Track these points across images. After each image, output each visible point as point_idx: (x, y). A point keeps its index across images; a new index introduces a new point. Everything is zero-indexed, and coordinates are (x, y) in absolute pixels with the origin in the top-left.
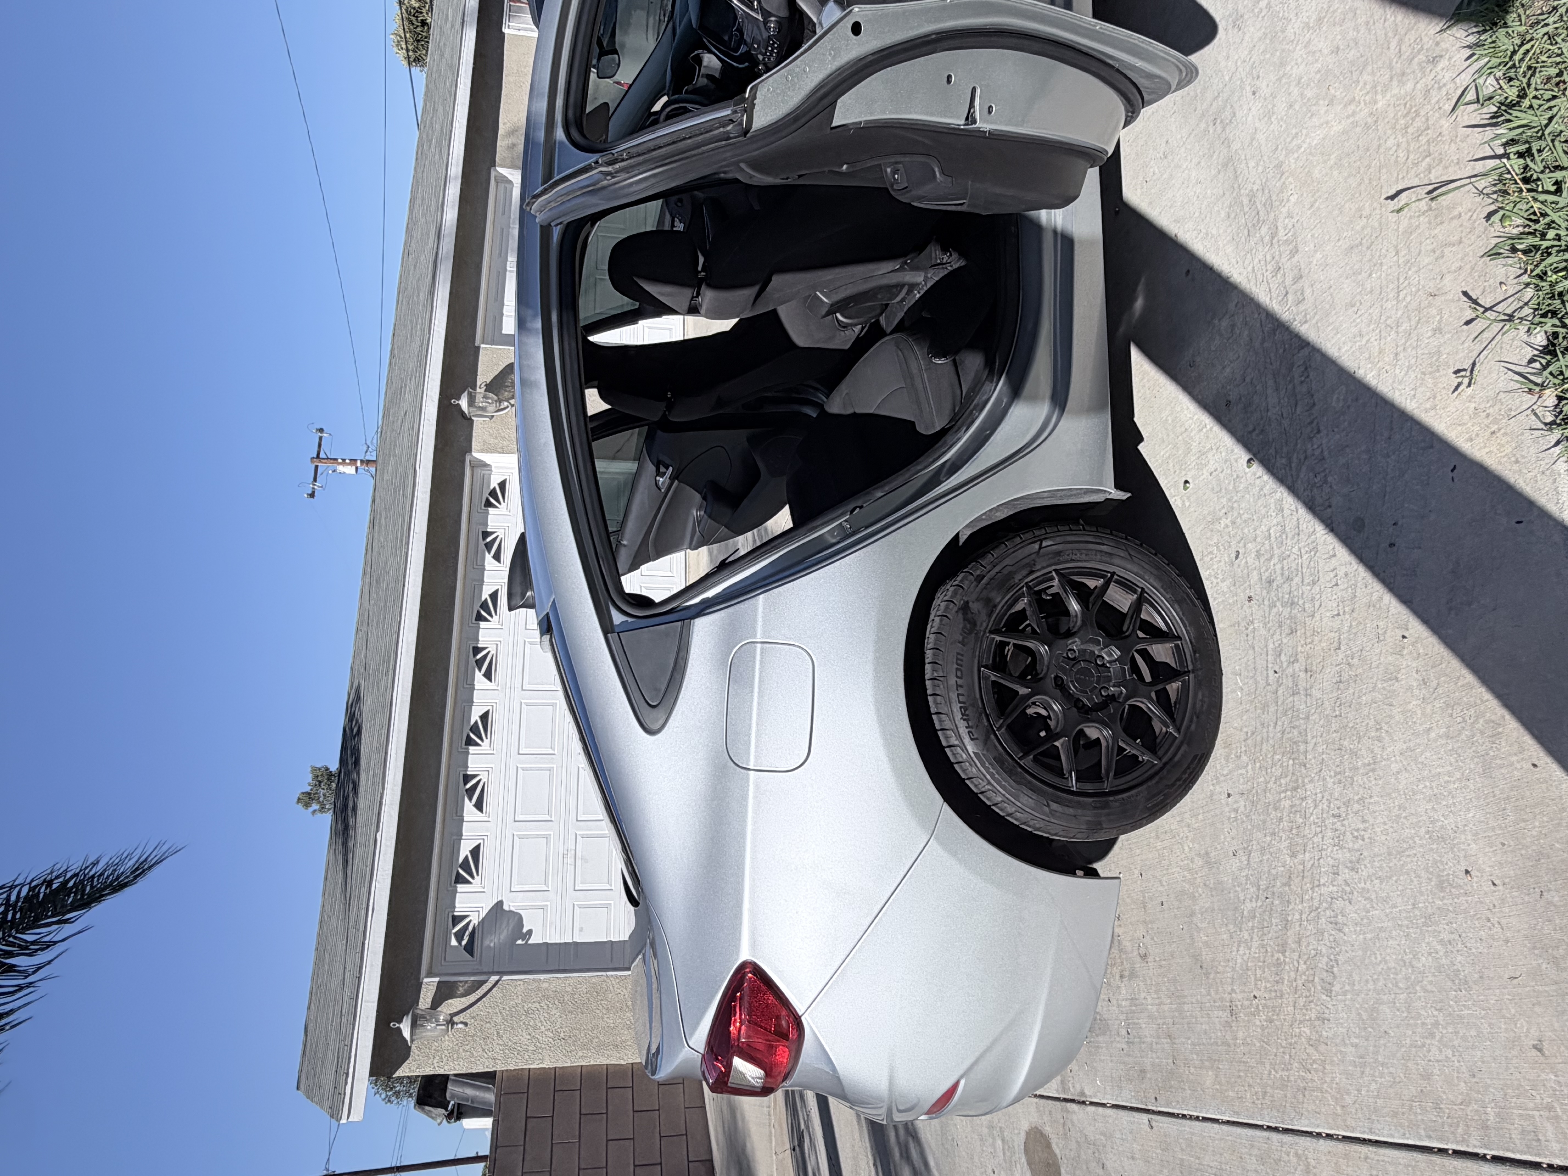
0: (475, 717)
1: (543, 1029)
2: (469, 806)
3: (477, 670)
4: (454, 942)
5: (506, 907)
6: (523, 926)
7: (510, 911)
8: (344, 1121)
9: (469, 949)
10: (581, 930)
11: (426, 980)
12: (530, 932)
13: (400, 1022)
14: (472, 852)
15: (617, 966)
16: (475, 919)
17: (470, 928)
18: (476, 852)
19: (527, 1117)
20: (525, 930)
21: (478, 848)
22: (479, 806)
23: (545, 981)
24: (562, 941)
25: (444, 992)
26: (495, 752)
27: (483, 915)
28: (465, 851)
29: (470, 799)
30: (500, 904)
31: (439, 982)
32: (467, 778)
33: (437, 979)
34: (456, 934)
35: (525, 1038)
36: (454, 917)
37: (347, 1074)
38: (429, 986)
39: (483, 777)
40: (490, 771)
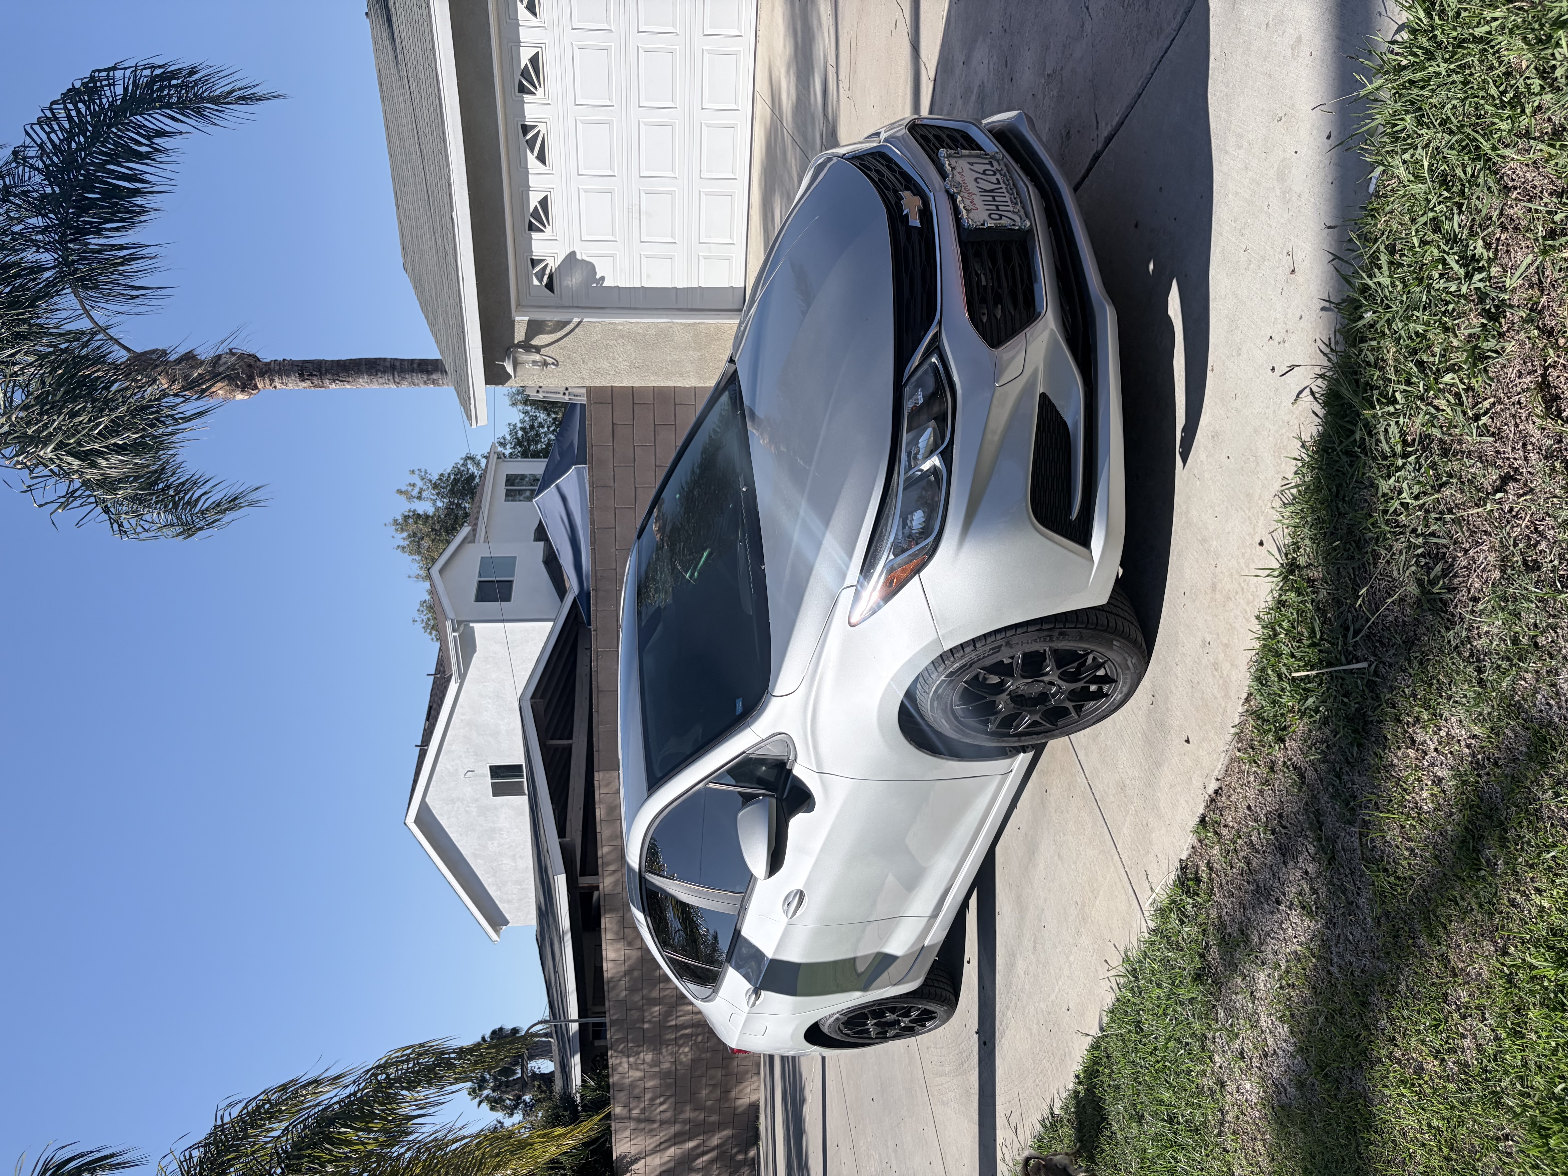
0: (524, 60)
1: (620, 359)
2: (532, 159)
3: (519, 3)
4: (536, 282)
5: (579, 257)
6: (595, 273)
7: (583, 260)
8: (474, 426)
9: (550, 286)
10: (648, 276)
11: (517, 318)
12: (603, 278)
13: (504, 361)
14: (540, 202)
15: (682, 307)
16: (553, 264)
17: (548, 272)
18: (544, 202)
19: (613, 424)
20: (598, 277)
21: (546, 198)
22: (541, 158)
23: (620, 324)
24: (632, 286)
25: (535, 328)
26: (550, 102)
27: (559, 261)
28: (534, 201)
29: (532, 151)
30: (573, 254)
31: (529, 321)
32: (525, 129)
33: (527, 318)
34: (536, 274)
35: (606, 365)
36: (532, 260)
37: (469, 398)
38: (521, 322)
39: (542, 127)
40: (548, 121)
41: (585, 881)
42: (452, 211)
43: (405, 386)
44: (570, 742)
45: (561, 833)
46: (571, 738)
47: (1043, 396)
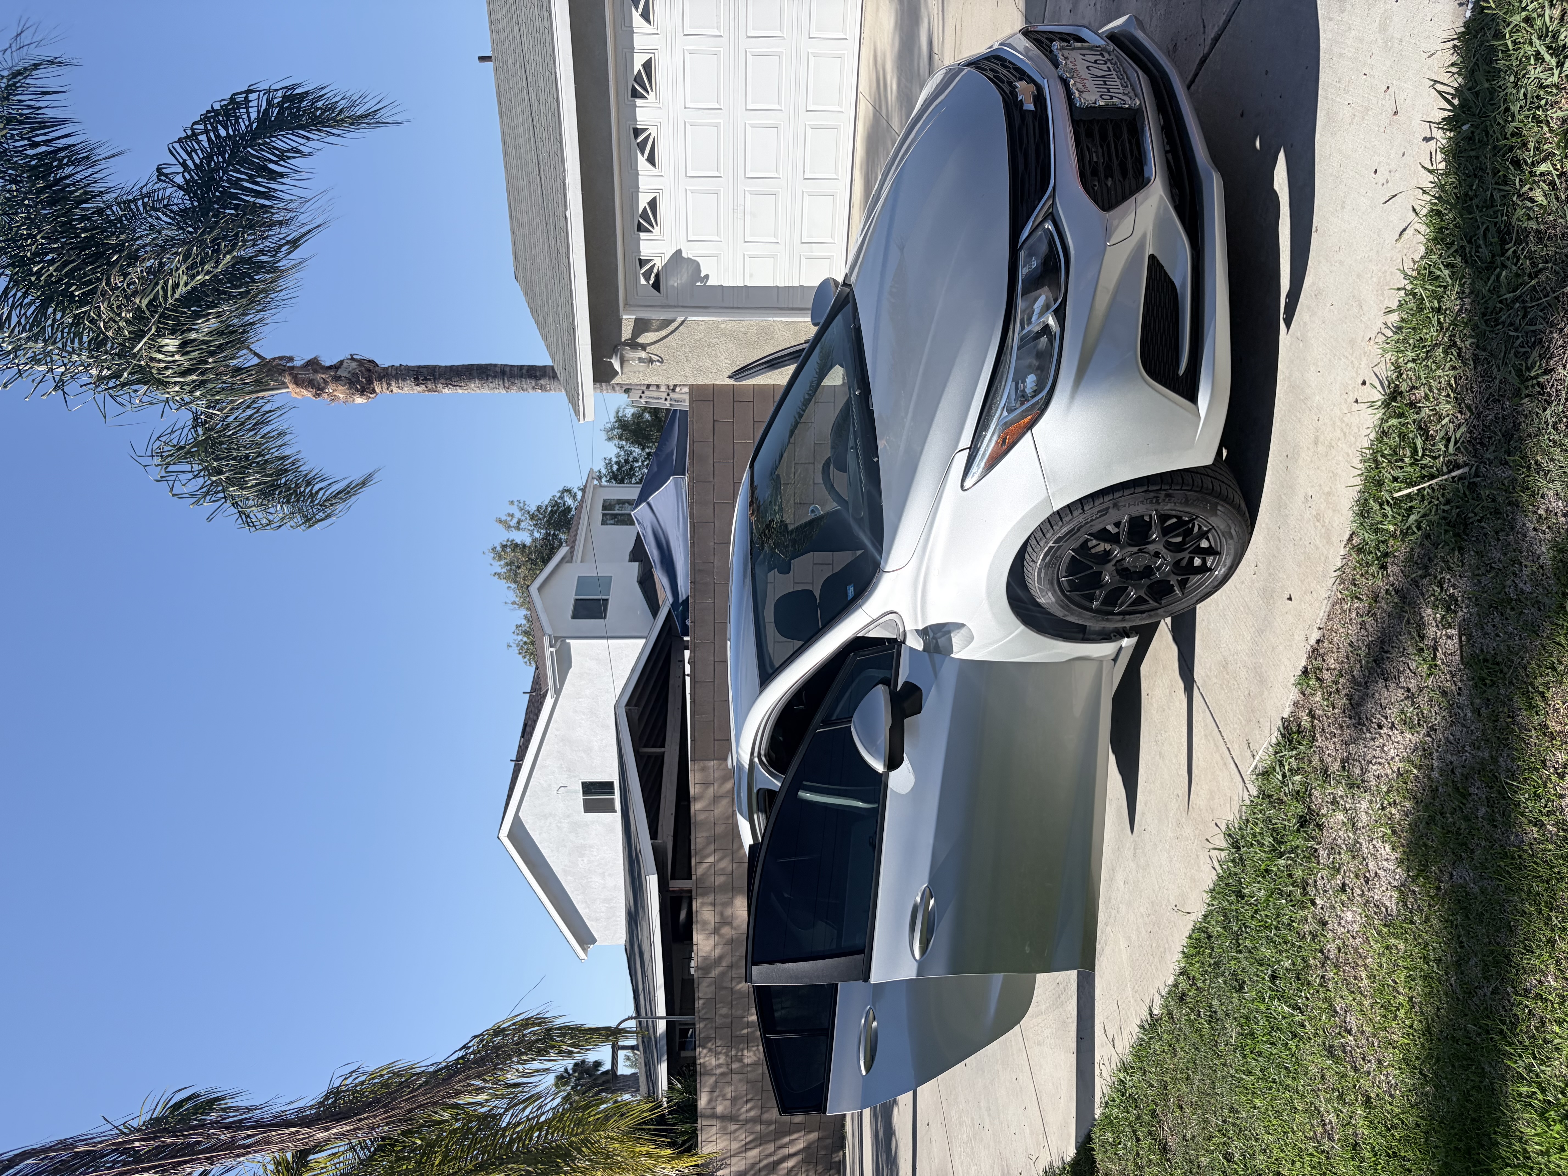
0: (638, 66)
1: (722, 358)
2: (642, 161)
3: (634, 10)
4: (643, 281)
5: (684, 255)
6: (700, 271)
7: (688, 258)
8: (582, 421)
9: (656, 286)
10: (751, 275)
11: (625, 317)
12: (707, 277)
13: (611, 358)
14: (649, 203)
15: (783, 306)
16: (659, 263)
17: (655, 270)
18: (653, 204)
19: (714, 421)
20: (702, 275)
21: (654, 199)
22: (651, 160)
23: (722, 322)
24: (735, 285)
25: (642, 326)
26: (661, 105)
27: (666, 259)
28: (643, 202)
29: (643, 153)
30: (679, 252)
31: (636, 319)
32: (637, 132)
33: (634, 317)
34: (644, 274)
35: (709, 363)
36: (640, 260)
37: (578, 394)
38: (628, 320)
39: (652, 130)
40: (658, 124)
41: (677, 885)
42: (566, 210)
43: (514, 391)
44: (662, 750)
45: (654, 835)
46: (663, 746)
47: (1152, 257)
